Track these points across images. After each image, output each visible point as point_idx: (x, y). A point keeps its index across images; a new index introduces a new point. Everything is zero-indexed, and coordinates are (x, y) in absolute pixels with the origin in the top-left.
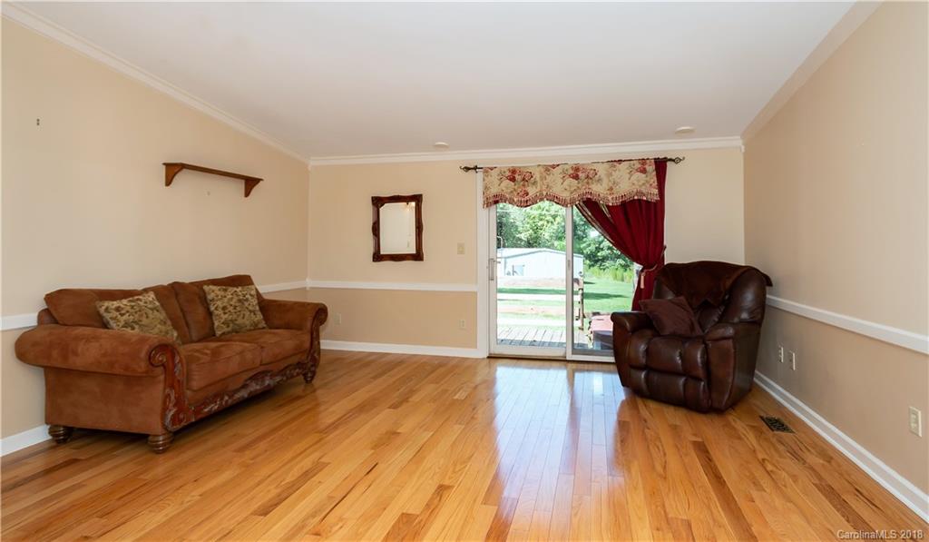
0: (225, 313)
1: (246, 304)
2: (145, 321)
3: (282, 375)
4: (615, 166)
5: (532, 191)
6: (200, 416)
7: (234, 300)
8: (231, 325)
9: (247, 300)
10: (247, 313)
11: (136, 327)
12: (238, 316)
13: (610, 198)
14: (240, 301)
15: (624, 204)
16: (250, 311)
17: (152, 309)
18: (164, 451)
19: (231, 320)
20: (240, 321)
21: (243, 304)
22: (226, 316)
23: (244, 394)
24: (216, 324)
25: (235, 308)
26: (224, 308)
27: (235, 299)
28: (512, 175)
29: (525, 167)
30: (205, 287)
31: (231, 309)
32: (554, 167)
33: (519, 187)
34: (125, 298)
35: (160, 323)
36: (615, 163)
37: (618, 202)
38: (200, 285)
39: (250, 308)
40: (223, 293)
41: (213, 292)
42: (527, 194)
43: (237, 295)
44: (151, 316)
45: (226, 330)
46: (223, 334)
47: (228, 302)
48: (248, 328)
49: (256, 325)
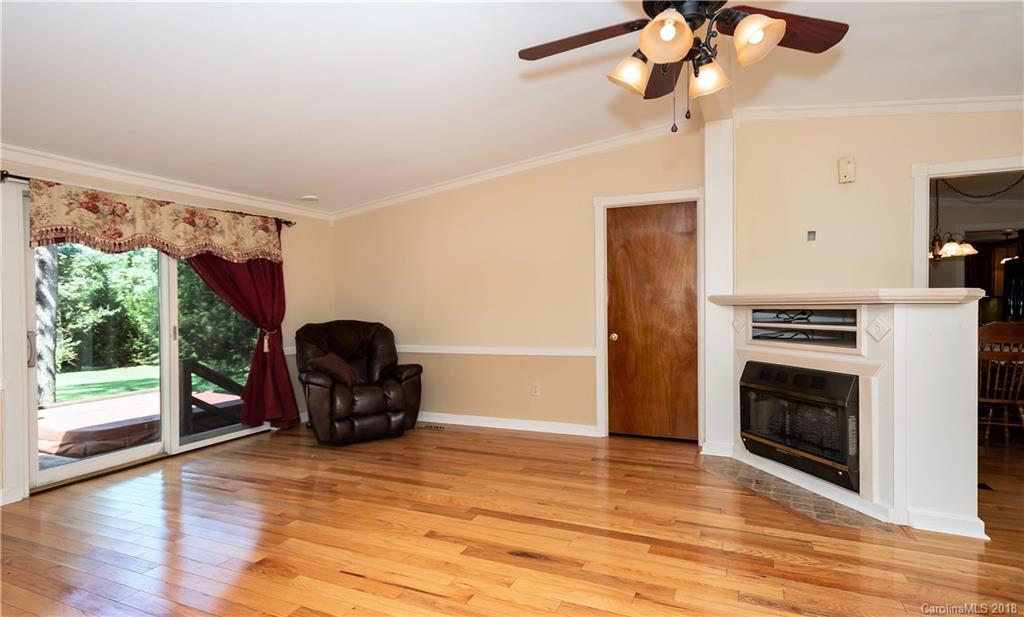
4: (238, 219)
5: (127, 232)
13: (235, 254)
15: (249, 262)
28: (93, 202)
29: (116, 195)
32: (162, 204)
33: (104, 223)
36: (238, 216)
37: (243, 260)
42: (120, 235)
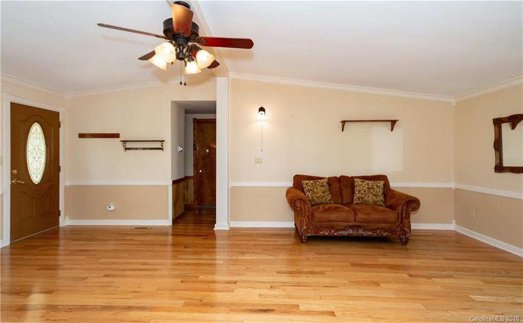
0: (359, 193)
1: (372, 191)
2: (315, 190)
3: (373, 232)
6: (318, 234)
7: (365, 187)
8: (361, 200)
9: (373, 188)
10: (371, 195)
11: (311, 192)
12: (366, 196)
14: (368, 188)
16: (373, 195)
17: (320, 186)
18: (305, 243)
19: (361, 197)
20: (366, 198)
21: (370, 190)
22: (359, 195)
23: (345, 233)
24: (355, 198)
25: (365, 192)
26: (359, 191)
27: (367, 186)
30: (355, 179)
31: (363, 191)
34: (311, 180)
35: (322, 192)
38: (353, 178)
39: (374, 193)
40: (361, 183)
41: (358, 182)
43: (368, 185)
44: (319, 188)
45: (358, 202)
46: (357, 203)
47: (362, 188)
48: (371, 203)
49: (376, 203)
